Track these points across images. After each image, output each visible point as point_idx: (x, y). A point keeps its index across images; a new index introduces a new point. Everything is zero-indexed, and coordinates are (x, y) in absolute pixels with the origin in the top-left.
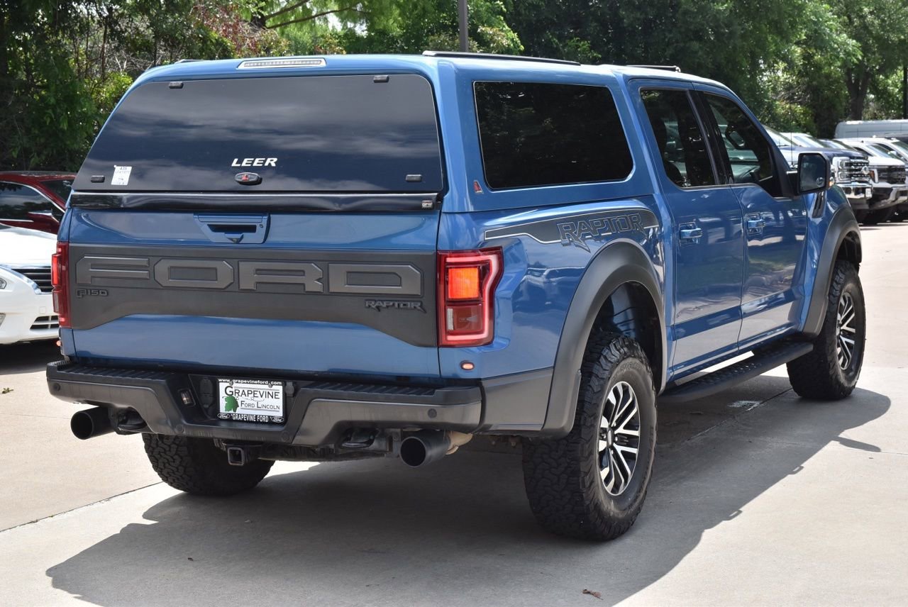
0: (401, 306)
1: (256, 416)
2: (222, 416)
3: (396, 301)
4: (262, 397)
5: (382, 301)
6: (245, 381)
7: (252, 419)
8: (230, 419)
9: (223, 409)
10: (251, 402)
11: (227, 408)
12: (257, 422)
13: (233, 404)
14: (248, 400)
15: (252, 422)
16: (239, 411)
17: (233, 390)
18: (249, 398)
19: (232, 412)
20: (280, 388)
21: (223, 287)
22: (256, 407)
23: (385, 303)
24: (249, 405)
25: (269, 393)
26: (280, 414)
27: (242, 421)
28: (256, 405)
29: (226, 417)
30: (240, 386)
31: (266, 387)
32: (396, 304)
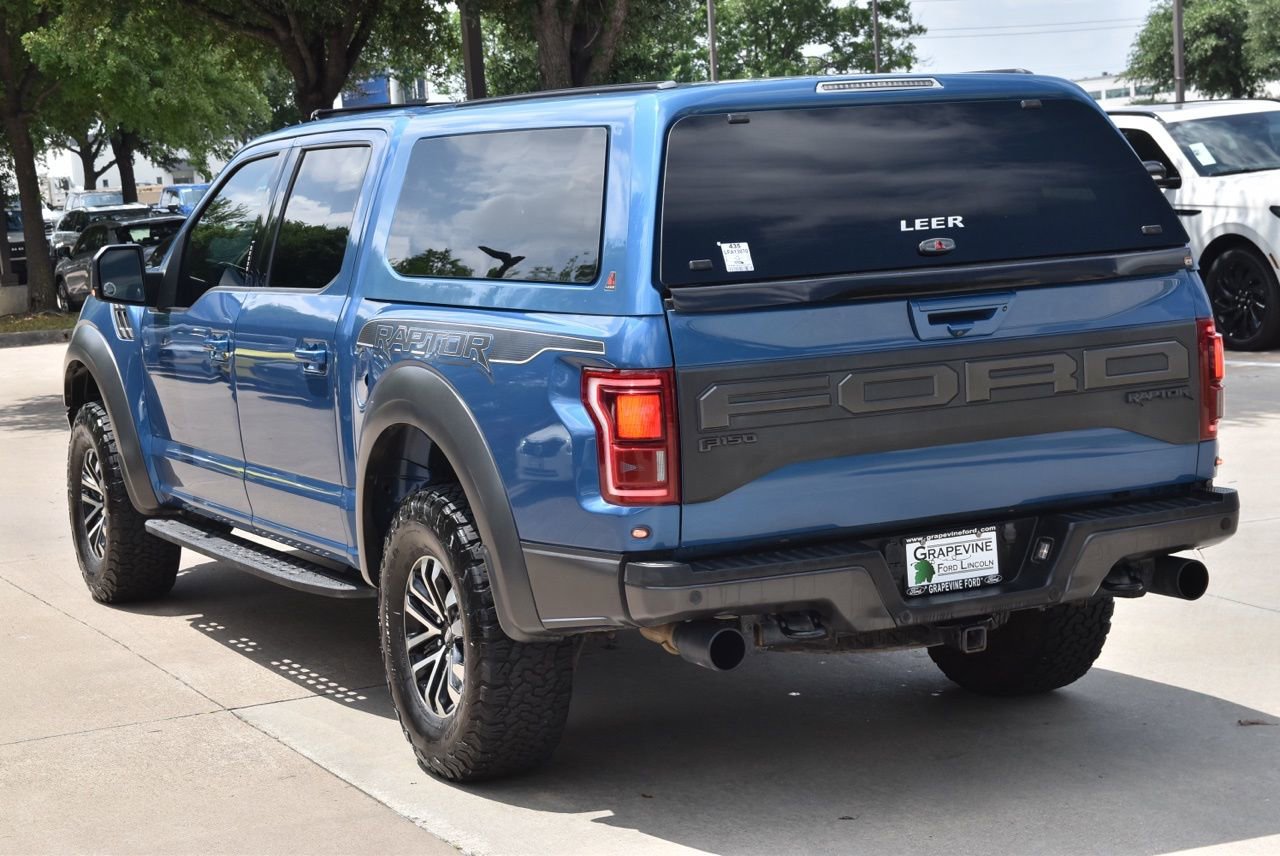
0: (1169, 394)
1: (963, 580)
2: (913, 592)
3: (1162, 389)
4: (967, 552)
5: (1148, 391)
6: (945, 535)
7: (958, 586)
8: (926, 594)
9: (912, 582)
10: (954, 563)
11: (919, 579)
12: (966, 589)
13: (927, 570)
14: (948, 561)
15: (958, 591)
16: (936, 579)
17: (926, 551)
18: (949, 558)
19: (926, 583)
20: (993, 535)
21: (945, 401)
22: (959, 569)
23: (1151, 393)
24: (950, 568)
25: (977, 545)
26: (995, 570)
27: (944, 593)
28: (959, 567)
29: (920, 592)
30: (936, 542)
31: (974, 537)
32: (1164, 392)
